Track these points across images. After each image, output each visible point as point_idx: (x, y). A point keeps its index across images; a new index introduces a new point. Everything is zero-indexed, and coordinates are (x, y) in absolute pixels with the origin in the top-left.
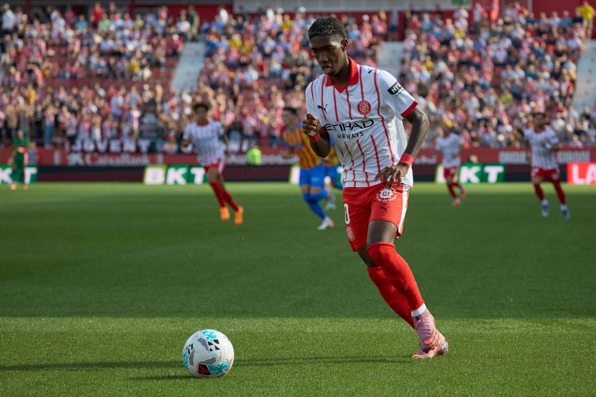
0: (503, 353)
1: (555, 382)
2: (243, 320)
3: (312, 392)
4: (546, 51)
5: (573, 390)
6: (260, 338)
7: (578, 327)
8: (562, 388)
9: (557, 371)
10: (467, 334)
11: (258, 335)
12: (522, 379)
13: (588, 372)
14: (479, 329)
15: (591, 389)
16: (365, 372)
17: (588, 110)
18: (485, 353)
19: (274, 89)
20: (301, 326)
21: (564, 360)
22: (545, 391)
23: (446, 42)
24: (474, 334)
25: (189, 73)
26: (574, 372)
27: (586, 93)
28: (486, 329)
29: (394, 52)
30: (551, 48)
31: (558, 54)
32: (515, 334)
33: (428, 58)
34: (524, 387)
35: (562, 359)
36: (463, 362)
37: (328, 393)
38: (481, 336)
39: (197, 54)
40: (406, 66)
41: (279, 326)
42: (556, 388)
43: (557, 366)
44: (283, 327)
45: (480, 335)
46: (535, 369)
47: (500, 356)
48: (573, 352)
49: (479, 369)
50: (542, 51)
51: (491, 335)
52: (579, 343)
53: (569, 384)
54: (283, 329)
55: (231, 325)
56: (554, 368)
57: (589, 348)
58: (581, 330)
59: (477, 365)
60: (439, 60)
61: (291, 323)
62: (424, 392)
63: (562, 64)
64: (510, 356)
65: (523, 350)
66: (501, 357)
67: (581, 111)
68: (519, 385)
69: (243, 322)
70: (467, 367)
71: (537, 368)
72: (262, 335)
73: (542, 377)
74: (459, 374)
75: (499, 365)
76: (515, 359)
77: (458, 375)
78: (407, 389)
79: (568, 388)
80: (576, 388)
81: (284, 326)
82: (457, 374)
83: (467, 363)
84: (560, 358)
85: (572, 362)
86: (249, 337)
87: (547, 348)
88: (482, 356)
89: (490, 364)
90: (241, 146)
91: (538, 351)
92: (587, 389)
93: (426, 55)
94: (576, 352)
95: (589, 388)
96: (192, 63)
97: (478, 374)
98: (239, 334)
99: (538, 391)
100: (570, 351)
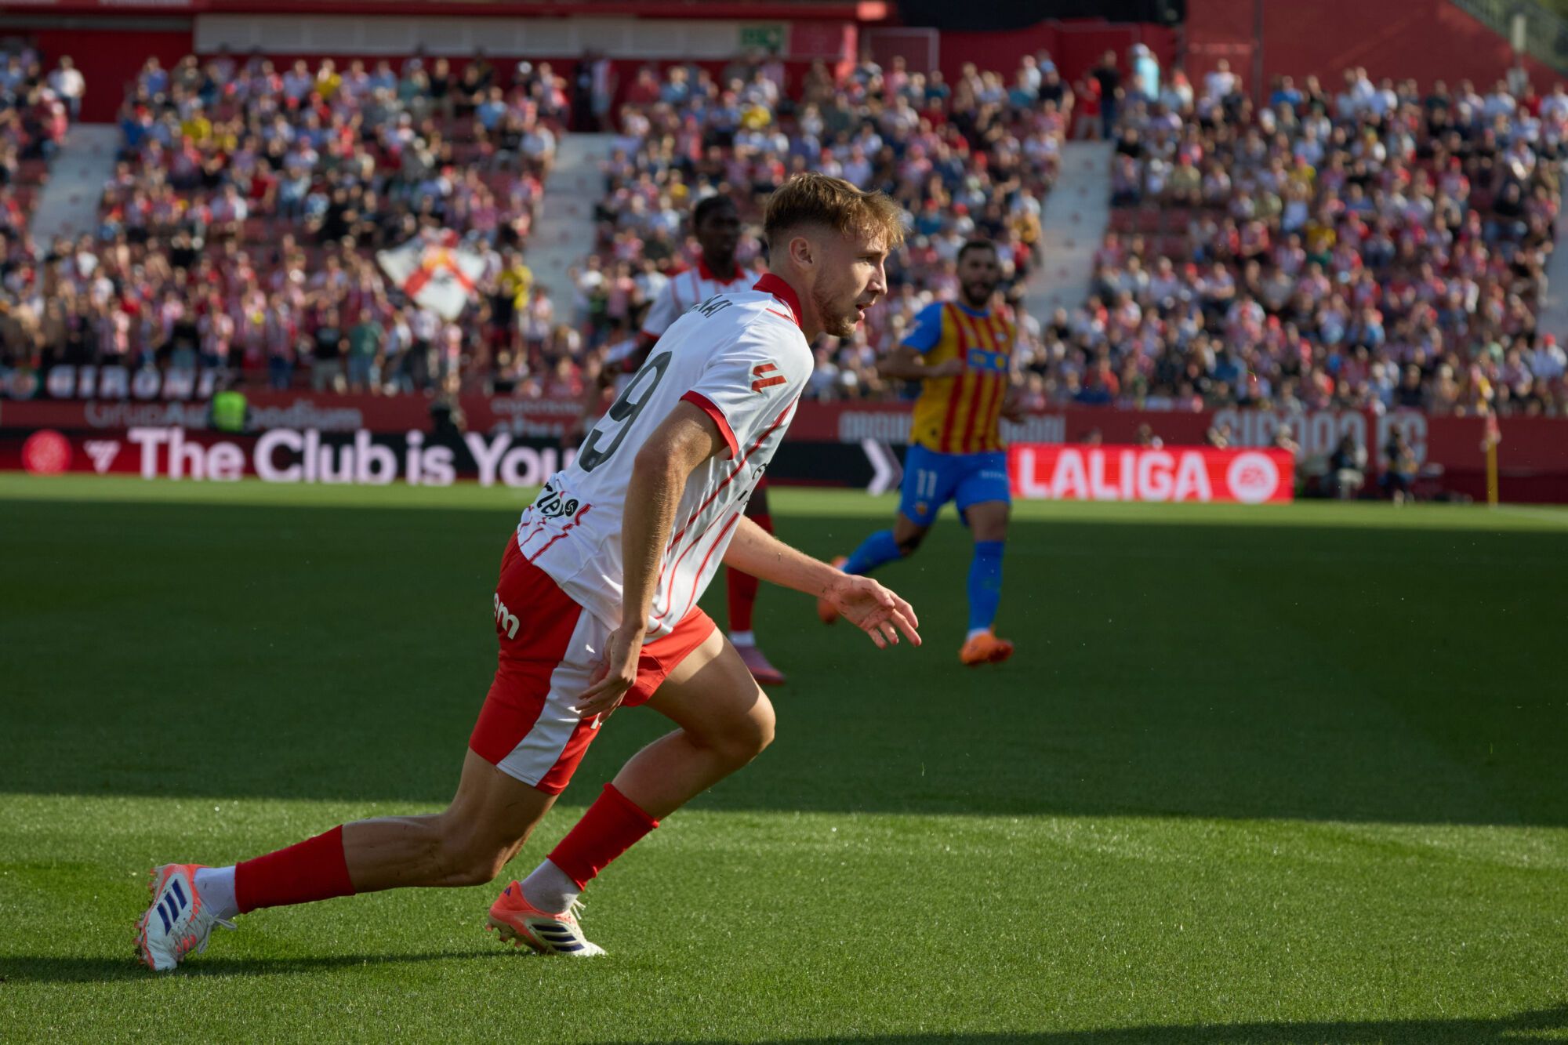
0: (789, 900)
1: (908, 971)
2: (151, 808)
3: (299, 984)
4: (968, 166)
5: (949, 989)
6: (186, 850)
7: (984, 840)
8: (924, 983)
9: (918, 944)
10: (707, 852)
11: (183, 844)
12: (826, 961)
13: (993, 946)
14: (738, 841)
15: (993, 988)
16: (438, 939)
17: (1063, 316)
18: (745, 898)
19: (288, 242)
20: (295, 824)
21: (937, 916)
22: (881, 990)
23: (722, 137)
24: (723, 851)
25: (75, 200)
26: (958, 945)
27: (1063, 273)
28: (754, 840)
29: (590, 158)
30: (981, 160)
31: (998, 174)
32: (827, 855)
33: (676, 176)
34: (829, 981)
35: (934, 914)
36: (688, 918)
37: (340, 986)
38: (741, 857)
39: (97, 151)
40: (621, 194)
41: (239, 823)
42: (909, 985)
43: (918, 932)
44: (248, 825)
45: (738, 855)
46: (863, 939)
47: (780, 906)
48: (963, 899)
49: (724, 935)
50: (958, 167)
51: (767, 854)
52: (982, 879)
53: (941, 974)
54: (247, 830)
55: (119, 819)
56: (909, 935)
57: (1004, 890)
58: (989, 847)
59: (719, 927)
60: (701, 182)
61: (269, 817)
62: (579, 988)
63: (1009, 198)
64: (806, 905)
65: (842, 892)
66: (783, 909)
67: (1047, 318)
68: (817, 976)
69: (152, 811)
70: (696, 931)
71: (868, 935)
72: (194, 843)
73: (877, 959)
74: (673, 946)
75: (777, 926)
76: (816, 913)
77: (670, 950)
78: (537, 981)
79: (938, 984)
80: (958, 986)
81: (252, 823)
82: (668, 945)
83: (695, 921)
84: (930, 914)
85: (957, 923)
86: (159, 849)
87: (900, 888)
88: (736, 906)
89: (753, 924)
90: (197, 383)
91: (878, 894)
92: (984, 988)
93: (671, 167)
94: (970, 900)
95: (991, 985)
96: (84, 174)
97: (720, 947)
98: (137, 840)
99: (862, 991)
100: (957, 897)
